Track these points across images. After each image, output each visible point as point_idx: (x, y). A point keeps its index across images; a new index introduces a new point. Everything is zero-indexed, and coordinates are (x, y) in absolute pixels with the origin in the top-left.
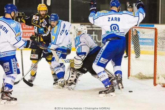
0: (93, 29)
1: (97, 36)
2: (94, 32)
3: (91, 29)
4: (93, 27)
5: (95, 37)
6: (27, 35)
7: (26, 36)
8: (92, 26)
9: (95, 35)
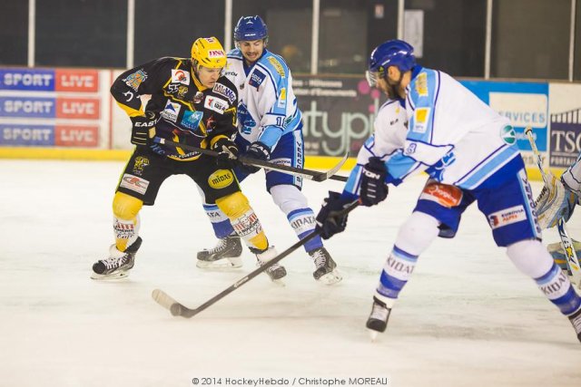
0: (313, 92)
1: (325, 116)
2: (314, 105)
3: (305, 92)
4: (310, 88)
5: (319, 119)
6: (76, 109)
7: (73, 111)
8: (306, 84)
9: (319, 114)
